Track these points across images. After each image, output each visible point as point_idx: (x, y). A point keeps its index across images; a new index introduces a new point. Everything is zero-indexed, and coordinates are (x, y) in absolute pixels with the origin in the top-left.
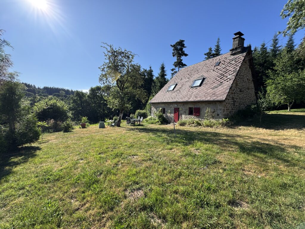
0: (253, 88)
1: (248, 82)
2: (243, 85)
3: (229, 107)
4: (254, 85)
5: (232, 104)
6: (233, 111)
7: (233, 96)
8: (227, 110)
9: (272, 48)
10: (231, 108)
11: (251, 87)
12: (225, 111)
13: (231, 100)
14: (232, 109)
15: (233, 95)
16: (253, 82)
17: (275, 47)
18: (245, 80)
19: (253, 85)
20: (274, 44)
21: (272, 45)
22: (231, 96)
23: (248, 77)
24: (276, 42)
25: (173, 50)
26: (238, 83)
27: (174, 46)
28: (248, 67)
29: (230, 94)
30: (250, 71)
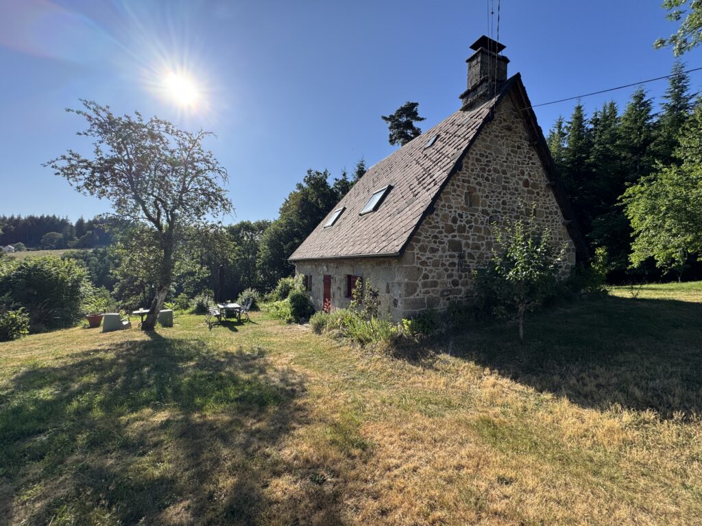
0: (556, 213)
1: (529, 192)
2: (504, 203)
3: (440, 276)
4: (558, 203)
5: (453, 264)
6: (460, 291)
7: (457, 239)
8: (425, 285)
9: (670, 101)
10: (450, 280)
11: (547, 208)
12: (420, 289)
13: (448, 253)
14: (455, 283)
15: (456, 233)
16: (551, 193)
17: (678, 97)
18: (511, 185)
19: (554, 200)
20: (676, 90)
21: (669, 95)
22: (446, 240)
23: (526, 177)
24: (680, 84)
25: (390, 128)
26: (480, 194)
27: (391, 118)
28: (526, 143)
29: (441, 232)
30: (536, 156)
